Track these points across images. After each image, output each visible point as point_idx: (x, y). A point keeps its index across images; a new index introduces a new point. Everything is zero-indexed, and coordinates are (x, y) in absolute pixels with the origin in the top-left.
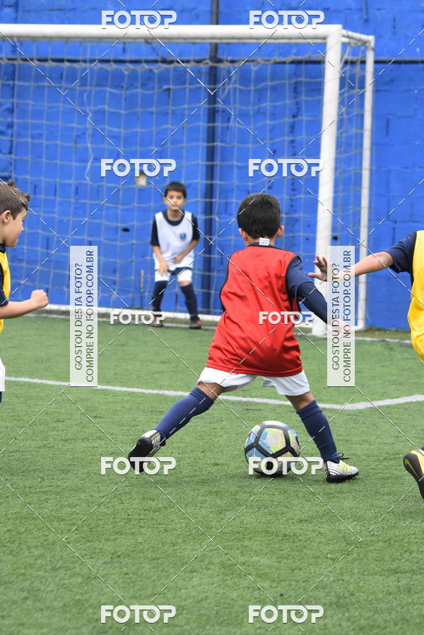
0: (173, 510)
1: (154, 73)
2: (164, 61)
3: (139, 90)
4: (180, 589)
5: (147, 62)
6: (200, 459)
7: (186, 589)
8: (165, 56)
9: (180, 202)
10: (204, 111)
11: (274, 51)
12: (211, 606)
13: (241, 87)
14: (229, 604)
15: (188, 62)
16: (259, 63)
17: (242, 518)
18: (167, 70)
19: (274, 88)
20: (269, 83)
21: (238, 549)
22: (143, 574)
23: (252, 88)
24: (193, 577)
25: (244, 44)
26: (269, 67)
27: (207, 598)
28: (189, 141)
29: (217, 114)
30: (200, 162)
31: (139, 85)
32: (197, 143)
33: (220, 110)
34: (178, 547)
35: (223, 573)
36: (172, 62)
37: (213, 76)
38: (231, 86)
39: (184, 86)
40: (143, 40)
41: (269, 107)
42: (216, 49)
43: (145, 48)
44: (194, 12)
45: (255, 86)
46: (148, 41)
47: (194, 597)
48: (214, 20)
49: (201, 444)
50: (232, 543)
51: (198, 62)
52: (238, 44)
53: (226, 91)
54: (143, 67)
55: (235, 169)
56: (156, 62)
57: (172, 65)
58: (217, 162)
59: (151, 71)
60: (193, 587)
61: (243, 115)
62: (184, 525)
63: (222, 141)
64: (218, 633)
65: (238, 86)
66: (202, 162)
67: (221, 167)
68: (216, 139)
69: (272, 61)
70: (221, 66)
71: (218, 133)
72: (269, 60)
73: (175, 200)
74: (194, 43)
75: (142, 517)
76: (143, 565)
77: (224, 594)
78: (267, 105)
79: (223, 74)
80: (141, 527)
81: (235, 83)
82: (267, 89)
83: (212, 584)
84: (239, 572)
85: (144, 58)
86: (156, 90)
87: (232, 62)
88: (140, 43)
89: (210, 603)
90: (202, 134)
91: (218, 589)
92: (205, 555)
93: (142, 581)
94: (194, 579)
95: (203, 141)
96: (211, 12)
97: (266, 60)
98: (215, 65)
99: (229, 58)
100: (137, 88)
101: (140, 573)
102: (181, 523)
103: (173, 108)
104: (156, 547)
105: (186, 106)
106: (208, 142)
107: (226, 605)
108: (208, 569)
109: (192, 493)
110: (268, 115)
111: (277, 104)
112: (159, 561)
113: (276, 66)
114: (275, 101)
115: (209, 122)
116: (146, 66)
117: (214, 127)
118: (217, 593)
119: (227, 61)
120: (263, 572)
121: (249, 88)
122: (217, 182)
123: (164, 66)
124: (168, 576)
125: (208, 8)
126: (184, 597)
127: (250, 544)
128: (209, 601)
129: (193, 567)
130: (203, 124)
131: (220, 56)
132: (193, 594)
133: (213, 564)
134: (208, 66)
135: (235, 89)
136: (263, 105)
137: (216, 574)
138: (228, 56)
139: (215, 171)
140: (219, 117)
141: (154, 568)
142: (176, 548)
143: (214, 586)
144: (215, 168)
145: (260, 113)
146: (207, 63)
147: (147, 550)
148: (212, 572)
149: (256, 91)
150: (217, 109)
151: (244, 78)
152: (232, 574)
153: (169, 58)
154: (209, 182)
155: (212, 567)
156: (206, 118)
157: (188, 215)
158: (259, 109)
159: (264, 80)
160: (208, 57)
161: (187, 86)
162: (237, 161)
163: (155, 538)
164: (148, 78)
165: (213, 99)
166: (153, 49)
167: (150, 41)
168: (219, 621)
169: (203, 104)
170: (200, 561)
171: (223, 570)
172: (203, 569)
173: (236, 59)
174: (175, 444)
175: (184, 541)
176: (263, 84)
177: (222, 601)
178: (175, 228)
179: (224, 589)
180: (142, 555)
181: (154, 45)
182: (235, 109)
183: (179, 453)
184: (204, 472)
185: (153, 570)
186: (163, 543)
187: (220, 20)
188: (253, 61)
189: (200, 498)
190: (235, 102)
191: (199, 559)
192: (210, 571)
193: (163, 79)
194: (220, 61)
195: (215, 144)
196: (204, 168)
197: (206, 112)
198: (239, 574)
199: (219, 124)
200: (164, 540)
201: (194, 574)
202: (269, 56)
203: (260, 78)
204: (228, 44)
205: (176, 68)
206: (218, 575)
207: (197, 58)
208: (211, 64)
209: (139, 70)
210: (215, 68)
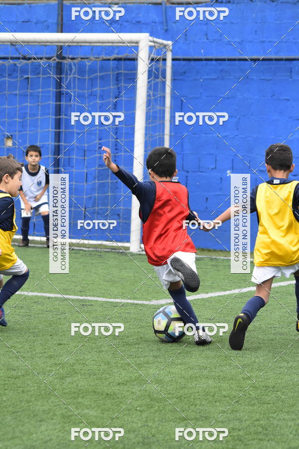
0: (28, 377)
1: (18, 66)
2: (24, 58)
3: (7, 79)
4: (32, 434)
5: (12, 58)
6: (48, 341)
7: (37, 433)
8: (25, 55)
9: (37, 159)
10: (53, 94)
11: (102, 51)
12: (53, 445)
13: (78, 77)
14: (66, 444)
15: (41, 59)
16: (91, 60)
17: (78, 382)
18: (27, 65)
19: (102, 78)
20: (99, 74)
21: (74, 404)
22: (5, 423)
23: (87, 77)
24: (41, 425)
25: (81, 46)
26: (98, 62)
27: (51, 440)
28: (43, 114)
29: (62, 96)
30: (50, 130)
31: (7, 75)
32: (48, 116)
33: (64, 93)
34: (31, 403)
35: (63, 422)
36: (30, 59)
37: (59, 69)
38: (72, 76)
39: (39, 76)
40: (9, 43)
41: (98, 91)
42: (61, 50)
43: (11, 48)
44: (45, 23)
45: (88, 76)
46: (13, 44)
47: (42, 439)
48: (60, 30)
49: (50, 329)
50: (70, 400)
51: (49, 59)
52: (76, 46)
53: (68, 79)
54: (9, 62)
55: (75, 135)
56: (19, 58)
57: (30, 61)
58: (63, 130)
59: (15, 65)
60: (41, 432)
61: (80, 96)
62: (36, 388)
63: (65, 115)
65: (77, 76)
66: (52, 130)
67: (65, 132)
68: (61, 114)
69: (101, 59)
70: (65, 61)
71: (63, 109)
72: (98, 58)
73: (34, 157)
74: (45, 46)
75: (6, 382)
76: (6, 417)
77: (63, 437)
78: (97, 89)
79: (66, 67)
80: (5, 390)
81: (74, 74)
82: (97, 78)
83: (55, 430)
84: (74, 421)
85: (10, 56)
86: (19, 79)
87: (72, 59)
88: (7, 45)
89: (53, 443)
90: (52, 110)
91: (59, 433)
92: (51, 409)
93: (5, 428)
94: (42, 426)
95: (52, 115)
96: (58, 24)
97: (96, 58)
98: (60, 61)
99: (70, 56)
100: (5, 77)
101: (3, 423)
102: (34, 386)
103: (31, 91)
104: (16, 403)
105: (40, 90)
106: (56, 115)
107: (64, 445)
108: (53, 419)
109: (42, 365)
110: (98, 97)
111: (104, 89)
112: (18, 414)
113: (103, 61)
114: (103, 86)
115: (56, 101)
116: (11, 62)
117: (60, 105)
118: (58, 437)
119: (69, 58)
120: (91, 421)
121: (85, 78)
122: (62, 144)
123: (25, 61)
124: (24, 425)
125: (55, 21)
126: (34, 439)
127: (83, 400)
128: (53, 442)
129: (42, 418)
130: (52, 103)
131: (64, 55)
132: (41, 437)
133: (56, 415)
134: (55, 62)
135: (75, 77)
136: (95, 89)
137: (58, 422)
138: (70, 55)
139: (61, 136)
140: (63, 98)
141: (14, 419)
142: (30, 404)
143: (56, 431)
144: (61, 133)
145: (92, 95)
146: (55, 60)
147: (10, 406)
148: (55, 421)
149: (89, 79)
150: (62, 92)
151: (81, 70)
152: (69, 422)
153: (28, 56)
154: (57, 144)
155: (55, 417)
156: (55, 99)
157: (43, 168)
158: (92, 92)
159: (96, 72)
160: (55, 55)
161: (41, 76)
162: (76, 129)
163: (15, 397)
164: (14, 69)
165: (59, 85)
166: (17, 50)
167: (15, 44)
169: (52, 90)
170: (47, 413)
171: (63, 420)
172: (48, 419)
173: (75, 57)
174: (31, 330)
175: (36, 400)
176: (95, 74)
177: (62, 442)
178: (33, 178)
179: (63, 433)
180: (5, 409)
181: (17, 46)
182: (75, 92)
183: (34, 337)
184: (51, 350)
185: (14, 420)
186: (21, 401)
187: (63, 29)
188: (87, 58)
189: (48, 368)
190: (74, 88)
191: (46, 412)
192: (54, 421)
193: (24, 71)
194: (64, 58)
195: (61, 117)
196: (54, 134)
197: (55, 94)
198: (74, 423)
199: (63, 103)
200: (21, 399)
201: (43, 423)
202: (99, 55)
203: (92, 70)
204: (69, 46)
205: (33, 63)
206: (59, 423)
207: (48, 56)
208: (57, 60)
209: (7, 64)
210: (61, 63)
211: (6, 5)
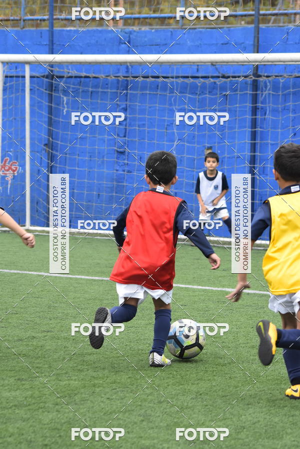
0: (234, 365)
1: (217, 84)
2: (223, 77)
3: (207, 95)
4: (241, 416)
5: (212, 77)
6: (250, 332)
7: (245, 415)
8: (224, 74)
9: (214, 165)
10: (249, 109)
11: (295, 69)
12: (262, 426)
13: (273, 93)
14: (273, 425)
15: (239, 77)
16: (285, 77)
17: (280, 370)
18: (226, 83)
19: (294, 93)
20: (291, 90)
21: (278, 390)
22: (216, 406)
23: (280, 93)
24: (249, 408)
25: (275, 65)
26: (291, 79)
27: (259, 421)
28: (240, 127)
29: (257, 110)
30: (247, 141)
31: (207, 92)
32: (245, 129)
33: (260, 107)
34: (239, 389)
35: (269, 406)
36: (229, 77)
37: (255, 86)
38: (267, 92)
39: (237, 93)
40: (210, 64)
41: (291, 106)
42: (257, 69)
43: (211, 68)
44: (243, 45)
45: (282, 92)
46: (213, 64)
47: (250, 421)
48: (256, 50)
49: (251, 322)
50: (274, 386)
51: (246, 77)
52: (271, 65)
53: (264, 96)
54: (210, 80)
55: (270, 145)
56: (218, 77)
57: (229, 79)
58: (258, 141)
59: (215, 83)
60: (250, 414)
61: (275, 111)
62: (241, 374)
63: (261, 128)
64: (267, 444)
65: (271, 92)
66: (248, 141)
67: (260, 143)
68: (257, 126)
69: (293, 76)
70: (261, 79)
71: (259, 122)
72: (292, 76)
73: (211, 163)
74: (243, 65)
75: (215, 369)
76: (216, 400)
77: (270, 419)
78: (290, 104)
79: (261, 85)
80: (214, 376)
81: (269, 90)
82: (290, 94)
83: (262, 413)
84: (279, 405)
85: (210, 75)
86: (218, 96)
87: (267, 77)
88: (208, 65)
89: (261, 425)
90: (248, 124)
91: (266, 416)
92: (257, 394)
93: (216, 410)
94: (250, 409)
95: (249, 128)
96: (254, 45)
97: (290, 76)
98: (256, 79)
99: (266, 74)
100: (206, 94)
101: (215, 405)
102: (240, 373)
103: (229, 107)
104: (225, 388)
105: (238, 105)
106: (252, 128)
107: (271, 426)
108: (259, 403)
109: (246, 354)
110: (291, 110)
111: (296, 103)
112: (228, 397)
113: (295, 79)
114: (295, 102)
115: (252, 116)
116: (212, 80)
117: (256, 118)
118: (265, 419)
119: (264, 76)
120: (295, 405)
121: (279, 94)
122: (258, 154)
123: (224, 80)
124: (233, 407)
125: (252, 43)
126: (244, 421)
127: (285, 387)
128: (260, 423)
129: (249, 402)
130: (248, 117)
131: (259, 73)
132: (249, 419)
133: (262, 400)
134: (252, 79)
135: (270, 94)
136: (288, 104)
137: (264, 406)
138: (265, 73)
139: (256, 146)
140: (259, 113)
141: (224, 402)
142: (237, 389)
143: (263, 414)
144: (257, 144)
145: (286, 109)
146: (251, 78)
147: (219, 391)
148: (262, 405)
149: (283, 95)
150: (258, 107)
151: (275, 87)
152: (275, 406)
153: (226, 75)
154: (252, 154)
155: (262, 401)
156: (251, 113)
157: (220, 174)
158: (285, 106)
159: (289, 88)
160: (251, 73)
161: (239, 92)
162: (271, 141)
163: (223, 383)
164: (214, 87)
165: (255, 99)
166: (217, 69)
167: (214, 64)
168: (268, 436)
169: (249, 105)
170: (254, 398)
171: (268, 404)
172: (255, 403)
173: (270, 75)
174: (234, 323)
175: (242, 385)
176: (289, 90)
177: (269, 423)
178: (211, 182)
179: (269, 415)
180: (215, 393)
181: (217, 66)
182: (269, 107)
183: (237, 329)
184: (253, 341)
185: (224, 403)
186: (229, 386)
187: (259, 50)
188: (281, 76)
189: (252, 358)
190: (269, 103)
191: (252, 397)
192: (260, 404)
193: (223, 88)
194: (260, 76)
195: (257, 129)
196: (250, 145)
197: (251, 109)
198: (279, 406)
199: (259, 117)
200: (229, 384)
201: (250, 406)
202: (292, 73)
203: (286, 87)
204: (265, 65)
205: (231, 80)
206: (265, 407)
207: (245, 74)
208: (254, 78)
209: (207, 83)
210: (257, 80)
211: (208, 30)
